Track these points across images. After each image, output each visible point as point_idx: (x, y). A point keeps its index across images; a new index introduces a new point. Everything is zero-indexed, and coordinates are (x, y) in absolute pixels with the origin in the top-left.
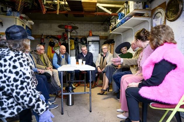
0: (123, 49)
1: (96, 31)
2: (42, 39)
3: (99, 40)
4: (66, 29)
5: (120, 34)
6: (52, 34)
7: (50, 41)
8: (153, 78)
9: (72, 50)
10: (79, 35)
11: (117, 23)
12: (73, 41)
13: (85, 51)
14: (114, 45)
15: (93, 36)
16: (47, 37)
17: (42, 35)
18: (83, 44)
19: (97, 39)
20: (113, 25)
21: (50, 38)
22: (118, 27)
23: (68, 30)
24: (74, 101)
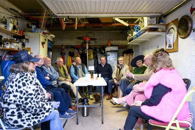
0: (138, 62)
1: (115, 40)
2: (62, 49)
3: (117, 50)
4: (84, 41)
5: (138, 45)
6: (72, 44)
7: (70, 51)
8: (152, 99)
9: (91, 59)
10: (98, 44)
11: (134, 35)
12: (92, 51)
13: (103, 61)
14: (132, 55)
15: (112, 46)
16: (67, 47)
17: (62, 46)
18: (102, 53)
19: (116, 48)
20: (130, 37)
21: (70, 48)
22: (134, 39)
23: (86, 42)
24: (89, 113)
